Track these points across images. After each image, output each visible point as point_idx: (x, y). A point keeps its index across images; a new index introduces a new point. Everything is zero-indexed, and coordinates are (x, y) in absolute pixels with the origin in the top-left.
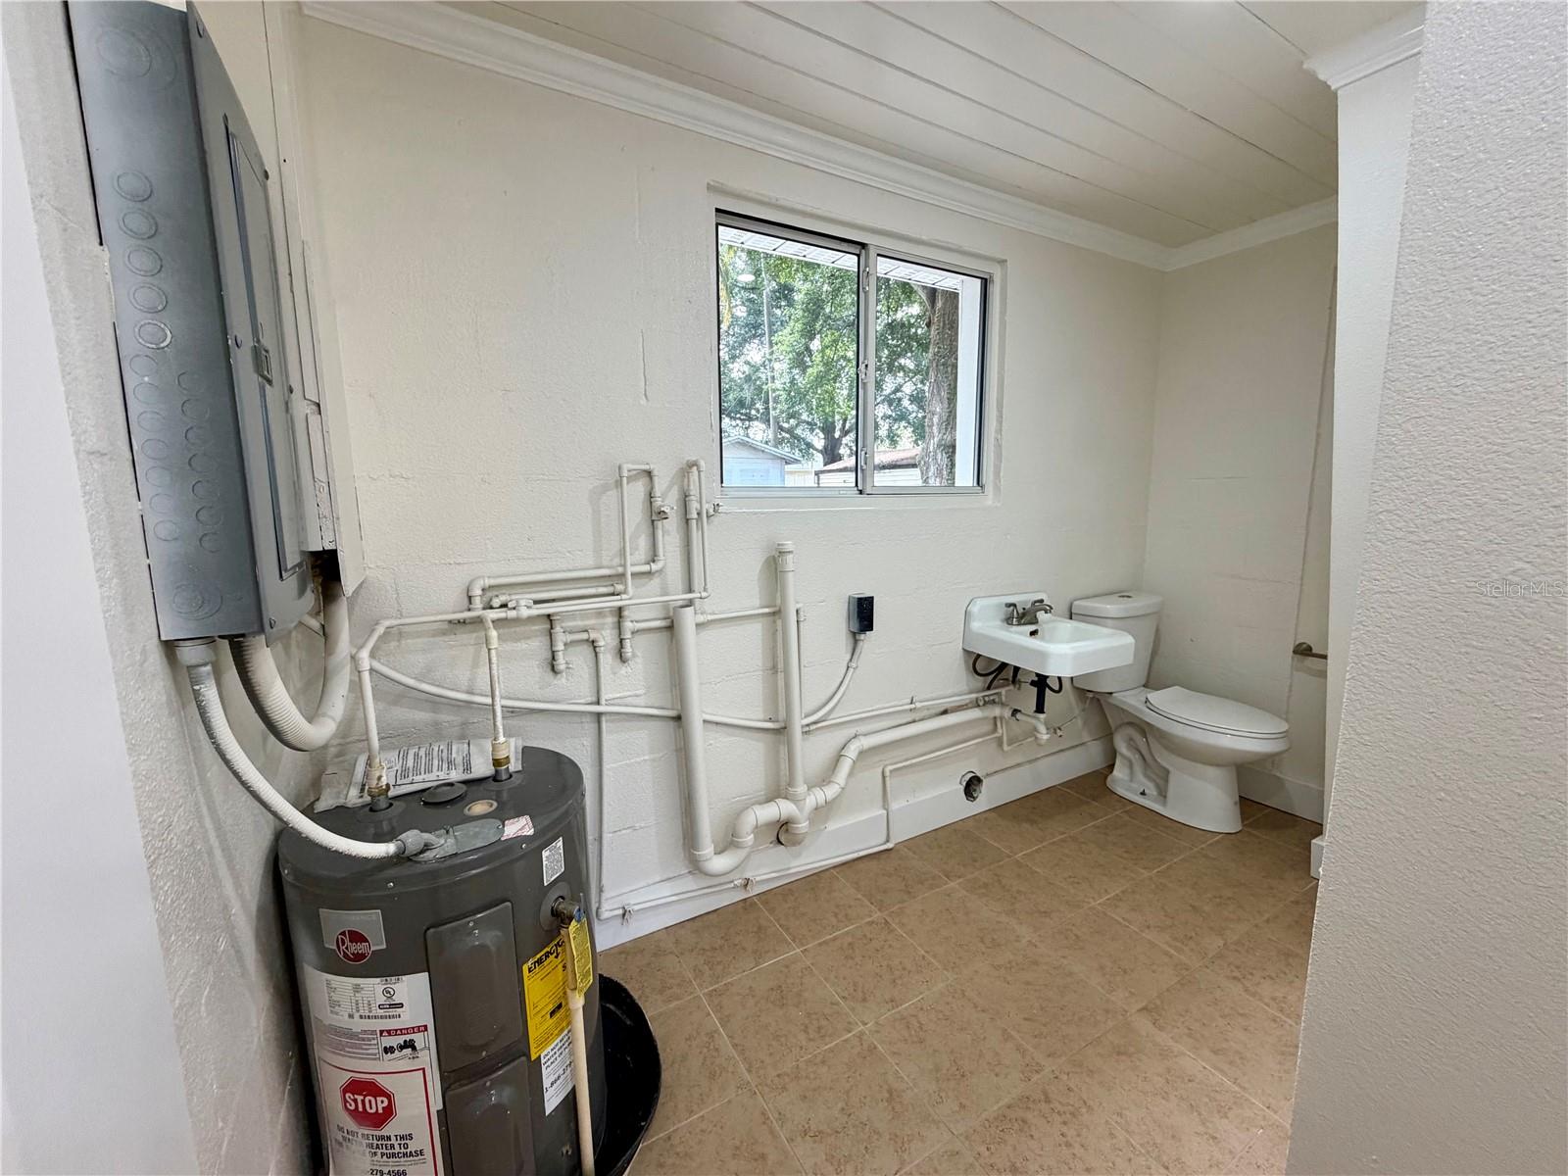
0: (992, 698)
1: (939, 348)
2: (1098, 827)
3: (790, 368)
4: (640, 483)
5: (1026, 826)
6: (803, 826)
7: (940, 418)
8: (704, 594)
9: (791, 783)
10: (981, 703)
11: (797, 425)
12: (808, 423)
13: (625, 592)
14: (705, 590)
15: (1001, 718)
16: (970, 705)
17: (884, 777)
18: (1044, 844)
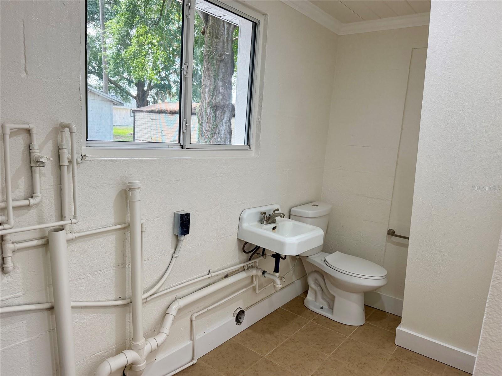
0: (251, 265)
1: (210, 48)
2: (303, 331)
3: (117, 44)
4: (21, 137)
5: (268, 336)
6: (142, 365)
7: (210, 89)
8: (74, 221)
9: (134, 338)
10: (246, 268)
11: (120, 80)
12: (127, 79)
13: (7, 222)
14: (75, 218)
15: (256, 276)
16: (240, 270)
17: (191, 321)
18: (278, 346)
